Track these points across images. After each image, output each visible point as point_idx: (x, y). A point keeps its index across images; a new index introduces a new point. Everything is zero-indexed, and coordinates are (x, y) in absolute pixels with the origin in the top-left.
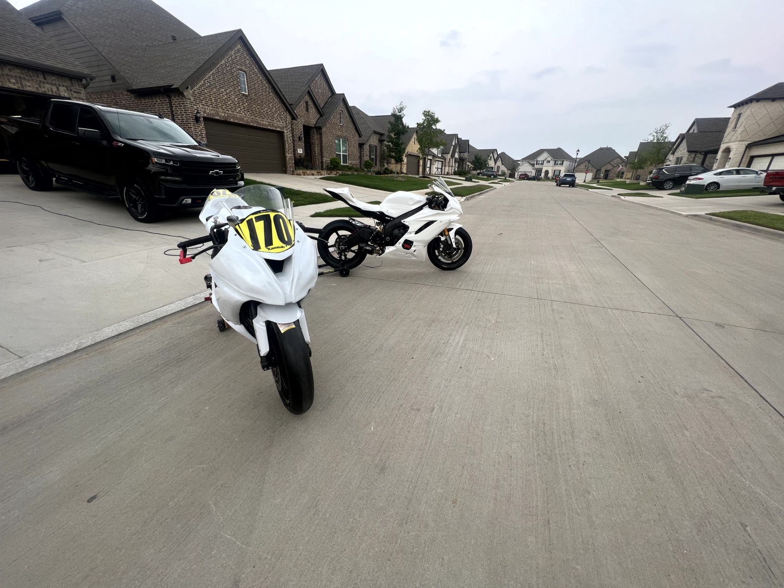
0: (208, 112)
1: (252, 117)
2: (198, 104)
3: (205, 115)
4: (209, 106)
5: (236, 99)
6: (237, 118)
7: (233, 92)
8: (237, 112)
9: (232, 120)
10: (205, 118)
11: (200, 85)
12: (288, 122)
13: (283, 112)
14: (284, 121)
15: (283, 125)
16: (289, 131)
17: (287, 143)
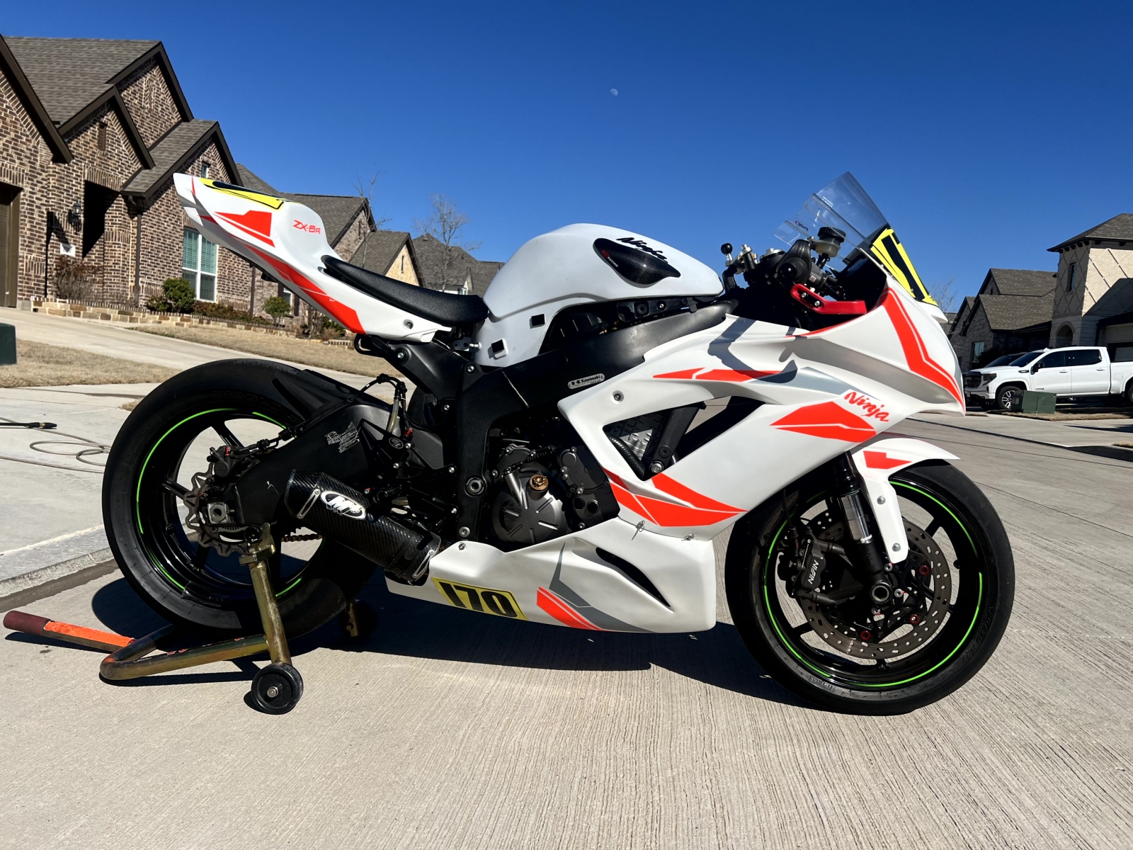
12: (38, 163)
13: (27, 136)
14: (25, 161)
15: (23, 171)
16: (38, 188)
17: (30, 222)
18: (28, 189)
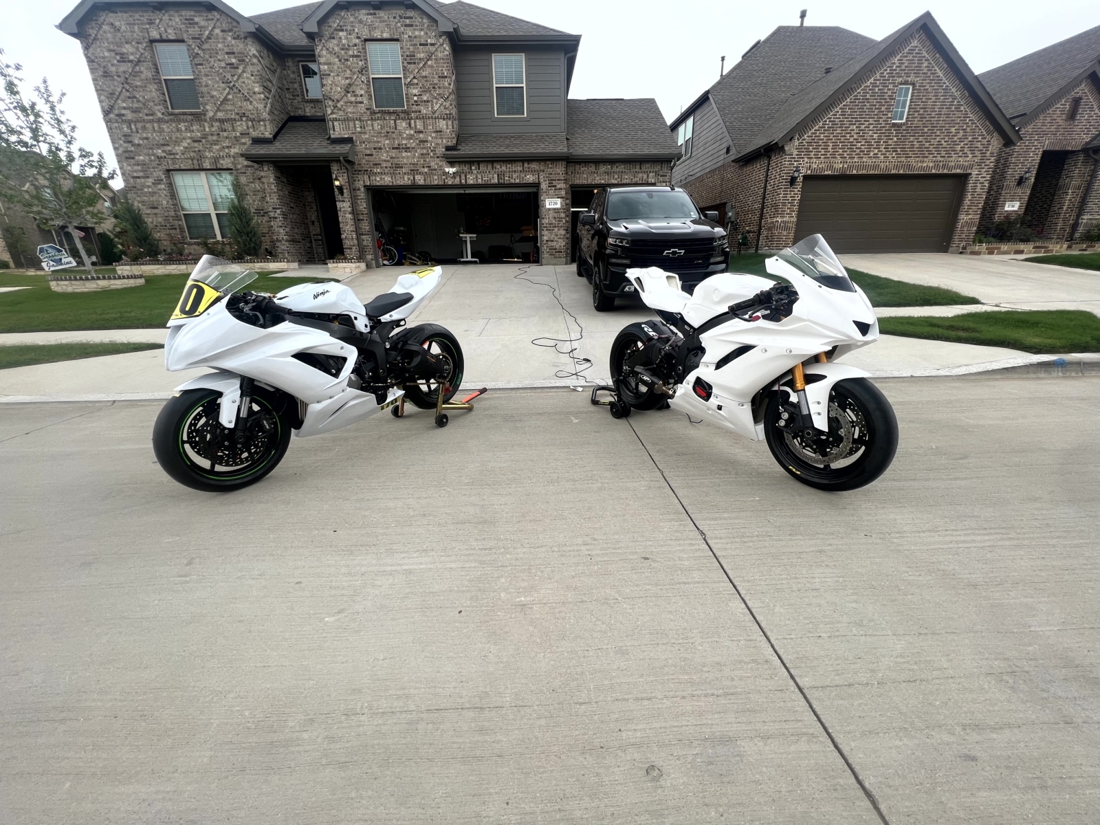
0: (816, 166)
1: (900, 160)
2: (803, 158)
3: (809, 172)
4: (820, 158)
5: (875, 136)
6: (865, 167)
7: (872, 126)
8: (871, 157)
9: (855, 172)
10: (806, 177)
11: (815, 130)
12: (989, 152)
13: (984, 135)
14: (977, 153)
15: (974, 161)
16: (985, 170)
17: (971, 195)
18: (975, 172)
